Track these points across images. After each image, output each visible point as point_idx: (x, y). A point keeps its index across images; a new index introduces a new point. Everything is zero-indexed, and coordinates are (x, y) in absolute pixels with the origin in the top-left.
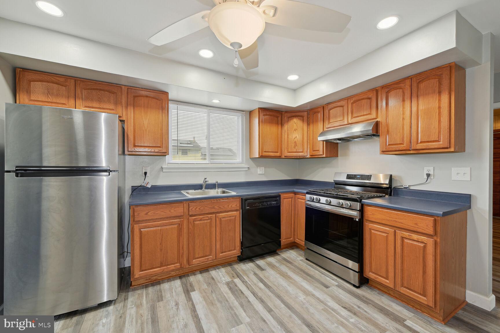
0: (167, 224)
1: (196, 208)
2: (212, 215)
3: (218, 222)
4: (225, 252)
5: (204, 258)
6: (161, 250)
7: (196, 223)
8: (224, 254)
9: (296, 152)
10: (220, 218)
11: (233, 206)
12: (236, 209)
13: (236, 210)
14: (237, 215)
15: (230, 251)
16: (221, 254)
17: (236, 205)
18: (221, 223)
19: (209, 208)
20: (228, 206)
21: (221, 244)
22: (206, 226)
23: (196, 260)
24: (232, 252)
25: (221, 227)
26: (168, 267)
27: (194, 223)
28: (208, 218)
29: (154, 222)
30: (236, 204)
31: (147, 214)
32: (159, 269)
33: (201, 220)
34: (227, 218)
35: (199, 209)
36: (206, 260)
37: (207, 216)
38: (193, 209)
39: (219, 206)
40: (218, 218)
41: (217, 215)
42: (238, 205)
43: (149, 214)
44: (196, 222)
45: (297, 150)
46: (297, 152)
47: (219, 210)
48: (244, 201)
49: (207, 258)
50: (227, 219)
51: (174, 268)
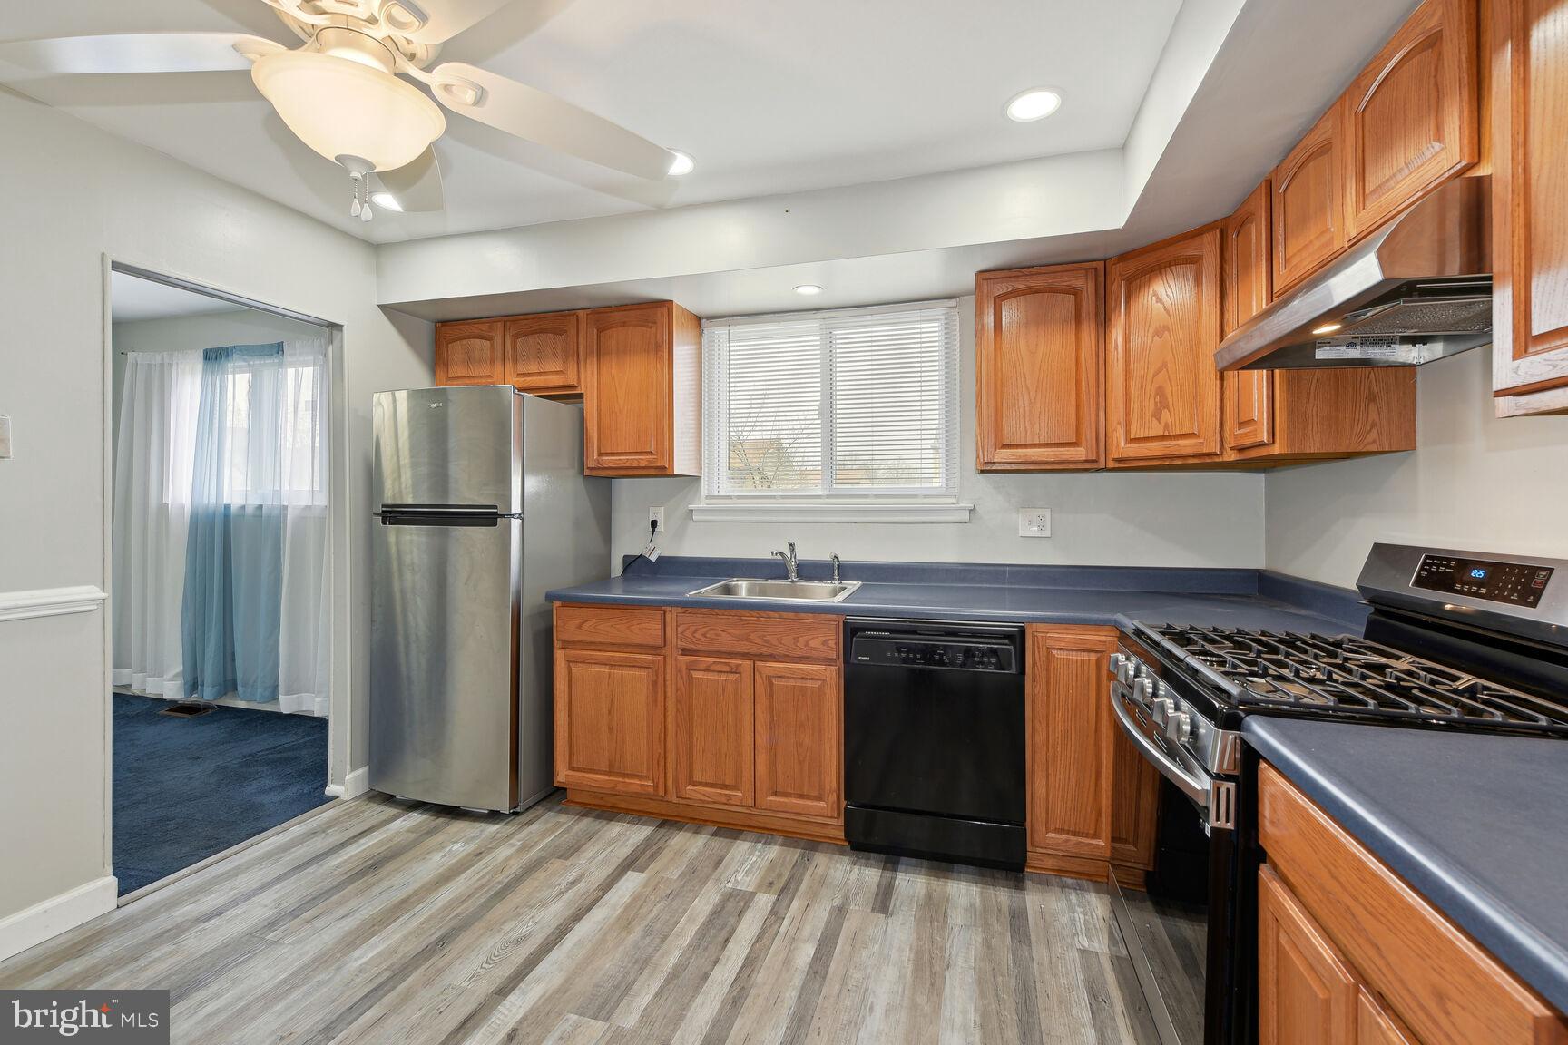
0: (621, 661)
1: (696, 630)
2: (740, 662)
3: (760, 689)
4: (785, 795)
5: (719, 791)
6: (611, 729)
7: (696, 675)
8: (782, 799)
9: (1163, 438)
10: (769, 678)
11: (812, 643)
12: (823, 655)
13: (827, 661)
14: (827, 679)
15: (802, 796)
16: (772, 798)
17: (825, 643)
18: (770, 696)
19: (730, 638)
20: (796, 639)
21: (772, 764)
22: (724, 690)
23: (696, 788)
24: (809, 803)
25: (771, 708)
26: (627, 780)
27: (690, 677)
28: (728, 669)
29: (599, 651)
30: (828, 641)
31: (579, 627)
32: (607, 778)
33: (707, 670)
34: (792, 680)
35: (704, 635)
36: (724, 800)
37: (727, 661)
38: (688, 633)
39: (765, 636)
40: (760, 673)
41: (758, 663)
42: (832, 643)
43: (585, 627)
44: (696, 672)
45: (1166, 426)
46: (1170, 437)
47: (766, 651)
48: (854, 631)
49: (727, 792)
50: (792, 682)
51: (639, 790)
